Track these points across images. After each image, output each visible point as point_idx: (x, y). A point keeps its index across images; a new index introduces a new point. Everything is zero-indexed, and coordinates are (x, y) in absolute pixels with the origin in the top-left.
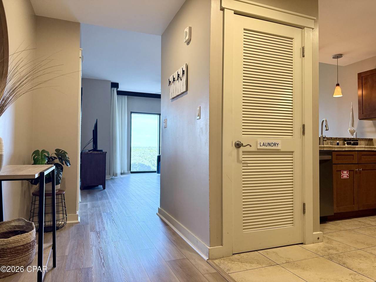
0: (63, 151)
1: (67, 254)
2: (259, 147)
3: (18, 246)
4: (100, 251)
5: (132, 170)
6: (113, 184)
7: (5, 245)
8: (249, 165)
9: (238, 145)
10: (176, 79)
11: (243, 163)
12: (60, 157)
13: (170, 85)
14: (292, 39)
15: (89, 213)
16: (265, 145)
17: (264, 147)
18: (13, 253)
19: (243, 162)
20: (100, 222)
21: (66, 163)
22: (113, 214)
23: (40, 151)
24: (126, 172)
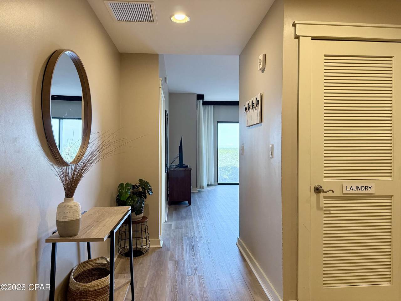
0: (145, 181)
1: (145, 286)
2: (345, 191)
3: (98, 289)
4: (175, 286)
5: (219, 182)
6: (199, 199)
7: (87, 288)
8: (332, 212)
9: (318, 190)
10: (251, 107)
11: (325, 210)
12: (143, 186)
13: (246, 112)
14: (392, 58)
15: (172, 236)
16: (353, 189)
17: (351, 192)
18: (94, 295)
19: (324, 208)
20: (180, 249)
21: (148, 192)
22: (193, 240)
23: (125, 184)
24: (213, 184)
